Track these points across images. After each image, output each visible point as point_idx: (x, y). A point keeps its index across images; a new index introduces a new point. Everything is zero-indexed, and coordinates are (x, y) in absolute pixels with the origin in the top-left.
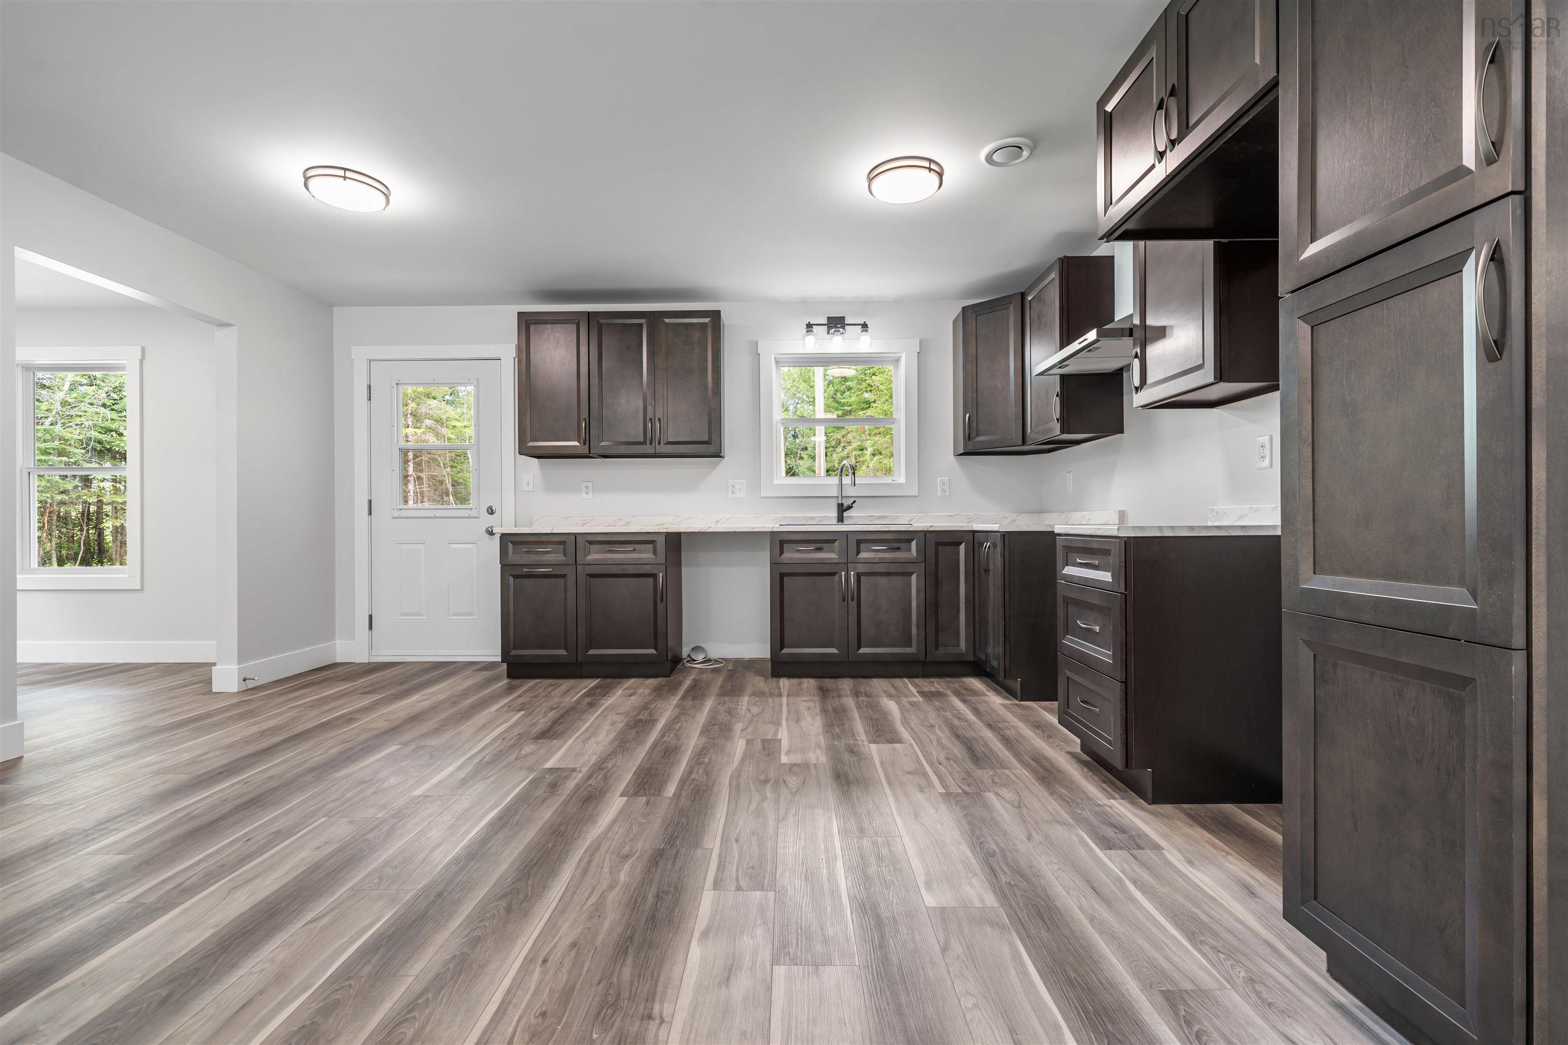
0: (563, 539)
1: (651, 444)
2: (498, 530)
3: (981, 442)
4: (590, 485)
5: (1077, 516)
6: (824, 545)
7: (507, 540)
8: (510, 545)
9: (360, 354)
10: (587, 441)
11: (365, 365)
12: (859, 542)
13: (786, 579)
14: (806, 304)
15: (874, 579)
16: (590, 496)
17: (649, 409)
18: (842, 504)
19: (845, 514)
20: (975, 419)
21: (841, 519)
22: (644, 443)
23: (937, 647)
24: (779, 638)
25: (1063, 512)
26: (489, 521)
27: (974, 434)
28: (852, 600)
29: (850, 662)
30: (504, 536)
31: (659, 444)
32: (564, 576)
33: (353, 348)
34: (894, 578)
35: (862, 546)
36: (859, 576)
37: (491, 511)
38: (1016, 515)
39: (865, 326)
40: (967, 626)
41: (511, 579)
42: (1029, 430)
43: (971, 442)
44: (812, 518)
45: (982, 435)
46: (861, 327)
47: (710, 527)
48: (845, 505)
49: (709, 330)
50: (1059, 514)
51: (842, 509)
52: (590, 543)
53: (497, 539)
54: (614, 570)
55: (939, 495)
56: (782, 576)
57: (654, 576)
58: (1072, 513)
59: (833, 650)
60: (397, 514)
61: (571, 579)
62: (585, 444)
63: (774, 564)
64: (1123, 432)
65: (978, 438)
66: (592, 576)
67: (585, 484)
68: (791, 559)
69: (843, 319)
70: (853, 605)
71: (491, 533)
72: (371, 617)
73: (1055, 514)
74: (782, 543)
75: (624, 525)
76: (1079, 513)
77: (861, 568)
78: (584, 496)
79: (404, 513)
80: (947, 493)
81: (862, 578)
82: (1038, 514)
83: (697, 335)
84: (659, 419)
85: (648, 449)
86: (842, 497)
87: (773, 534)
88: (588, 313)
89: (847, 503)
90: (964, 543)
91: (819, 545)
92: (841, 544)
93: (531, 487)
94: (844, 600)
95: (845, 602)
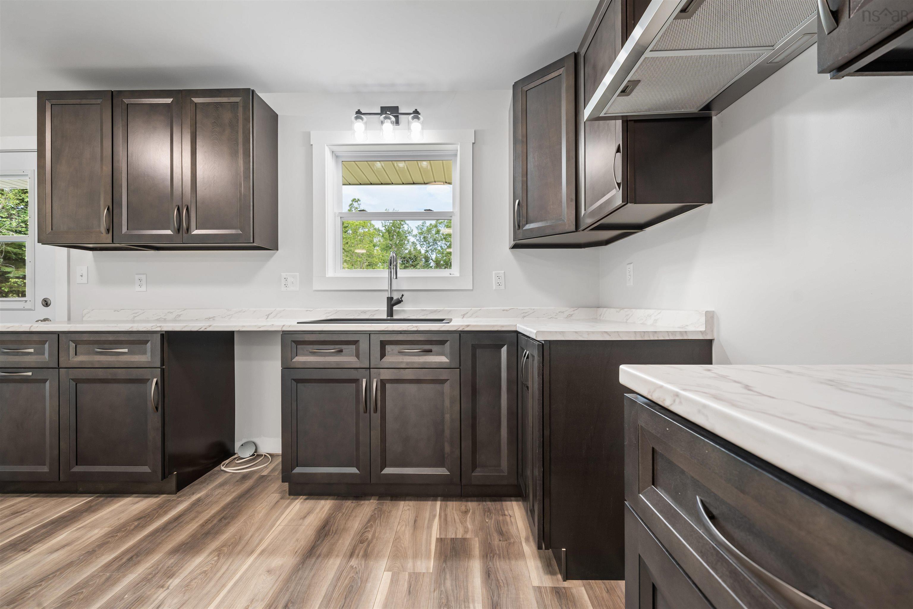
0: (44, 338)
1: (178, 232)
3: (531, 230)
4: (143, 277)
5: (640, 313)
6: (343, 347)
10: (110, 230)
12: (383, 344)
13: (300, 386)
15: (401, 386)
16: (144, 288)
17: (177, 196)
18: (392, 298)
19: (395, 308)
20: (524, 204)
21: (389, 316)
23: (474, 467)
24: (290, 455)
25: (623, 309)
26: (44, 313)
27: (523, 222)
28: (376, 411)
29: (373, 484)
31: (187, 232)
32: (46, 381)
34: (424, 386)
35: (388, 348)
36: (383, 383)
37: (45, 304)
38: (572, 309)
39: (416, 114)
40: (509, 442)
42: (583, 212)
43: (521, 231)
45: (532, 222)
46: (413, 115)
47: (210, 326)
48: (395, 299)
49: (241, 109)
50: (618, 310)
51: (392, 306)
52: (76, 342)
54: (103, 374)
55: (494, 288)
56: (295, 382)
57: (147, 382)
58: (634, 310)
59: (354, 470)
61: (54, 384)
62: (108, 233)
63: (284, 368)
64: (710, 201)
65: (528, 225)
66: (77, 380)
67: (137, 277)
68: (304, 362)
69: (397, 108)
70: (376, 417)
73: (612, 310)
74: (295, 345)
76: (643, 310)
77: (386, 375)
78: (138, 289)
80: (502, 287)
81: (388, 386)
82: (596, 309)
83: (227, 116)
84: (187, 207)
86: (391, 291)
87: (285, 334)
88: (112, 92)
89: (396, 296)
90: (506, 346)
91: (339, 347)
92: (364, 346)
93: (84, 280)
94: (365, 412)
95: (367, 414)
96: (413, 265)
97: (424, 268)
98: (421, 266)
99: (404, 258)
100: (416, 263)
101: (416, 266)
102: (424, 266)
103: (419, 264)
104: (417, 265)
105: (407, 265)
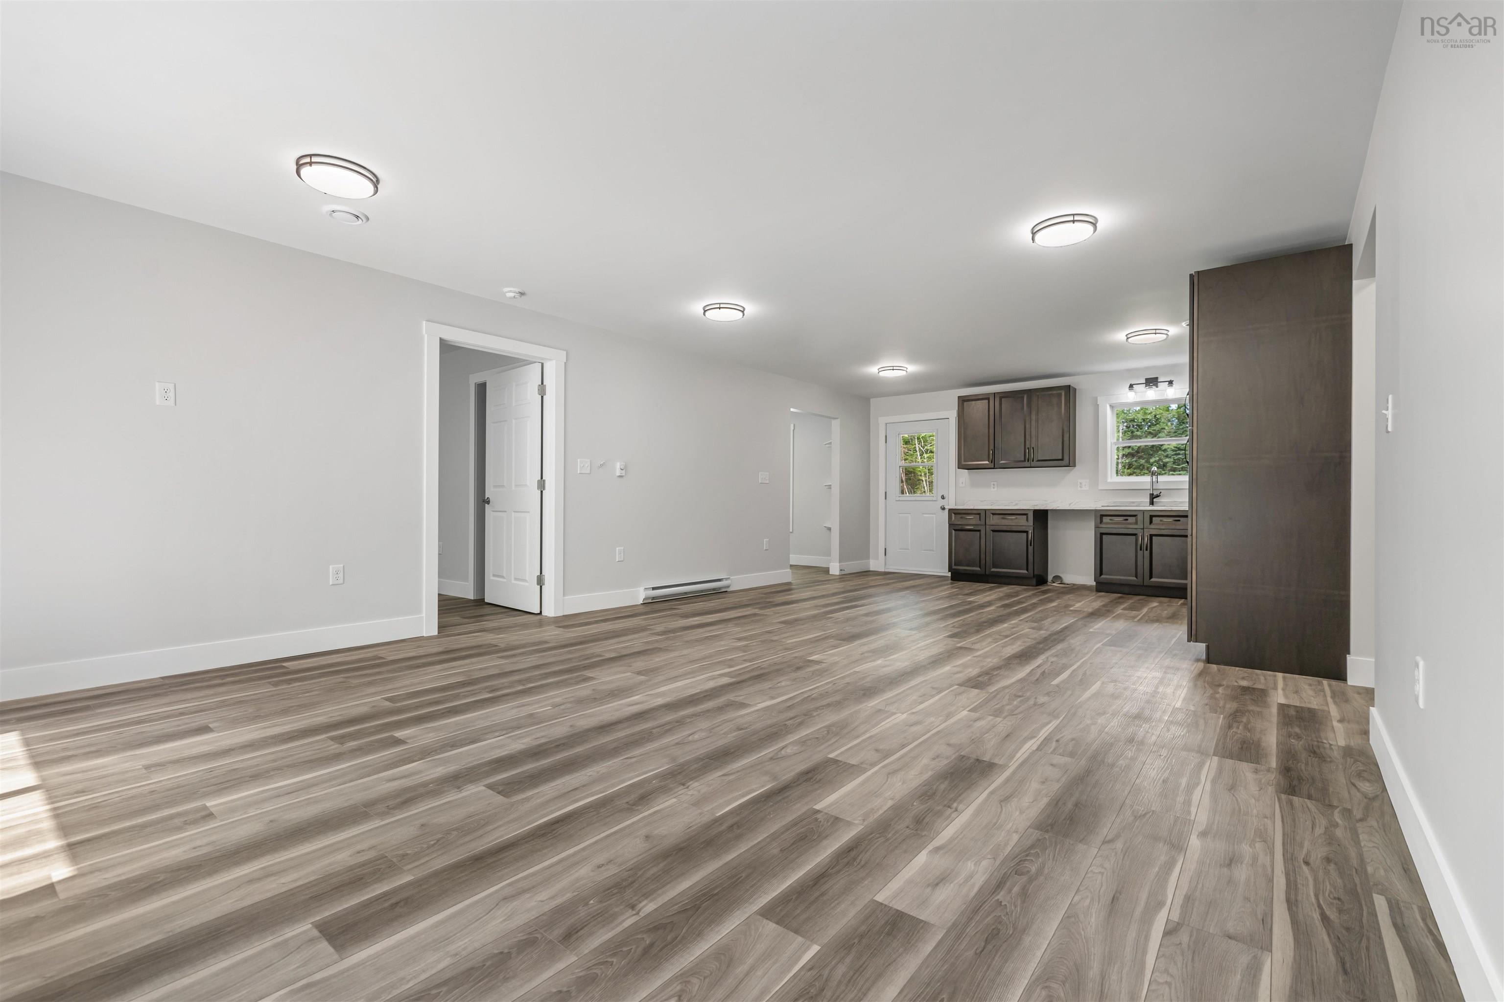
0: (979, 512)
1: (1028, 461)
2: (947, 507)
4: (996, 483)
6: (1129, 518)
7: (953, 512)
8: (953, 515)
9: (882, 420)
10: (993, 461)
11: (884, 425)
12: (1151, 517)
13: (1104, 536)
14: (1130, 372)
15: (1161, 538)
16: (996, 489)
17: (1028, 443)
18: (1153, 494)
19: (1155, 500)
21: (1152, 503)
22: (1025, 461)
24: (1100, 569)
26: (942, 503)
28: (1147, 550)
29: (1146, 586)
30: (950, 510)
31: (1033, 461)
32: (979, 531)
33: (879, 418)
34: (1177, 538)
35: (1154, 519)
36: (1151, 536)
37: (943, 497)
39: (1171, 383)
41: (953, 531)
44: (1133, 503)
46: (1167, 383)
48: (1155, 494)
51: (1153, 498)
52: (993, 514)
53: (946, 511)
54: (1005, 528)
56: (1102, 534)
57: (1027, 532)
59: (1135, 579)
60: (898, 499)
61: (983, 532)
62: (992, 462)
63: (1096, 527)
66: (994, 531)
67: (992, 483)
68: (1108, 525)
69: (1156, 379)
70: (1147, 553)
71: (943, 509)
72: (885, 549)
74: (1102, 516)
75: (1015, 505)
77: (1153, 532)
78: (992, 489)
79: (901, 499)
81: (1154, 538)
83: (1055, 400)
84: (1033, 448)
85: (1026, 464)
86: (1153, 490)
87: (1096, 511)
88: (995, 393)
91: (1126, 518)
92: (1140, 517)
93: (964, 485)
94: (1141, 550)
95: (1142, 552)
96: (1150, 433)
97: (1176, 436)
98: (1169, 432)
99: (1133, 420)
100: (1157, 428)
101: (1158, 434)
102: (1175, 432)
103: (1164, 429)
104: (1159, 432)
105: (1139, 433)
